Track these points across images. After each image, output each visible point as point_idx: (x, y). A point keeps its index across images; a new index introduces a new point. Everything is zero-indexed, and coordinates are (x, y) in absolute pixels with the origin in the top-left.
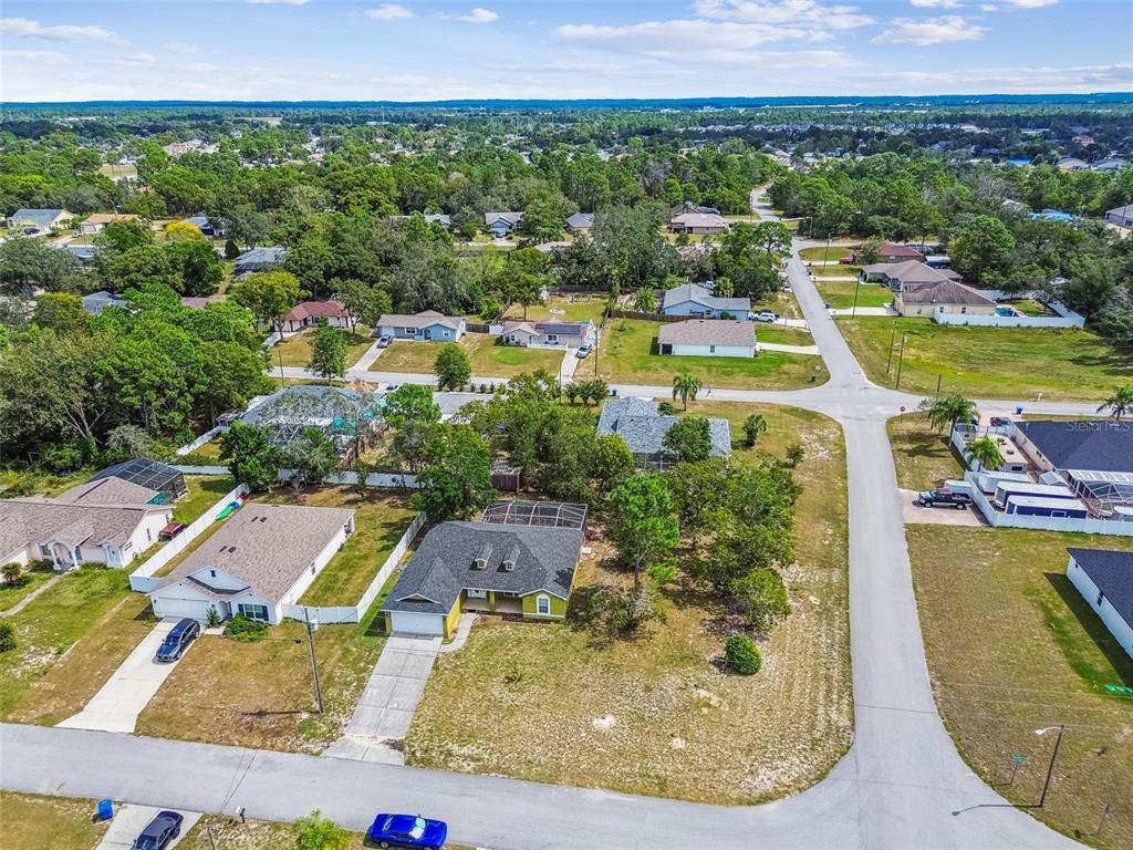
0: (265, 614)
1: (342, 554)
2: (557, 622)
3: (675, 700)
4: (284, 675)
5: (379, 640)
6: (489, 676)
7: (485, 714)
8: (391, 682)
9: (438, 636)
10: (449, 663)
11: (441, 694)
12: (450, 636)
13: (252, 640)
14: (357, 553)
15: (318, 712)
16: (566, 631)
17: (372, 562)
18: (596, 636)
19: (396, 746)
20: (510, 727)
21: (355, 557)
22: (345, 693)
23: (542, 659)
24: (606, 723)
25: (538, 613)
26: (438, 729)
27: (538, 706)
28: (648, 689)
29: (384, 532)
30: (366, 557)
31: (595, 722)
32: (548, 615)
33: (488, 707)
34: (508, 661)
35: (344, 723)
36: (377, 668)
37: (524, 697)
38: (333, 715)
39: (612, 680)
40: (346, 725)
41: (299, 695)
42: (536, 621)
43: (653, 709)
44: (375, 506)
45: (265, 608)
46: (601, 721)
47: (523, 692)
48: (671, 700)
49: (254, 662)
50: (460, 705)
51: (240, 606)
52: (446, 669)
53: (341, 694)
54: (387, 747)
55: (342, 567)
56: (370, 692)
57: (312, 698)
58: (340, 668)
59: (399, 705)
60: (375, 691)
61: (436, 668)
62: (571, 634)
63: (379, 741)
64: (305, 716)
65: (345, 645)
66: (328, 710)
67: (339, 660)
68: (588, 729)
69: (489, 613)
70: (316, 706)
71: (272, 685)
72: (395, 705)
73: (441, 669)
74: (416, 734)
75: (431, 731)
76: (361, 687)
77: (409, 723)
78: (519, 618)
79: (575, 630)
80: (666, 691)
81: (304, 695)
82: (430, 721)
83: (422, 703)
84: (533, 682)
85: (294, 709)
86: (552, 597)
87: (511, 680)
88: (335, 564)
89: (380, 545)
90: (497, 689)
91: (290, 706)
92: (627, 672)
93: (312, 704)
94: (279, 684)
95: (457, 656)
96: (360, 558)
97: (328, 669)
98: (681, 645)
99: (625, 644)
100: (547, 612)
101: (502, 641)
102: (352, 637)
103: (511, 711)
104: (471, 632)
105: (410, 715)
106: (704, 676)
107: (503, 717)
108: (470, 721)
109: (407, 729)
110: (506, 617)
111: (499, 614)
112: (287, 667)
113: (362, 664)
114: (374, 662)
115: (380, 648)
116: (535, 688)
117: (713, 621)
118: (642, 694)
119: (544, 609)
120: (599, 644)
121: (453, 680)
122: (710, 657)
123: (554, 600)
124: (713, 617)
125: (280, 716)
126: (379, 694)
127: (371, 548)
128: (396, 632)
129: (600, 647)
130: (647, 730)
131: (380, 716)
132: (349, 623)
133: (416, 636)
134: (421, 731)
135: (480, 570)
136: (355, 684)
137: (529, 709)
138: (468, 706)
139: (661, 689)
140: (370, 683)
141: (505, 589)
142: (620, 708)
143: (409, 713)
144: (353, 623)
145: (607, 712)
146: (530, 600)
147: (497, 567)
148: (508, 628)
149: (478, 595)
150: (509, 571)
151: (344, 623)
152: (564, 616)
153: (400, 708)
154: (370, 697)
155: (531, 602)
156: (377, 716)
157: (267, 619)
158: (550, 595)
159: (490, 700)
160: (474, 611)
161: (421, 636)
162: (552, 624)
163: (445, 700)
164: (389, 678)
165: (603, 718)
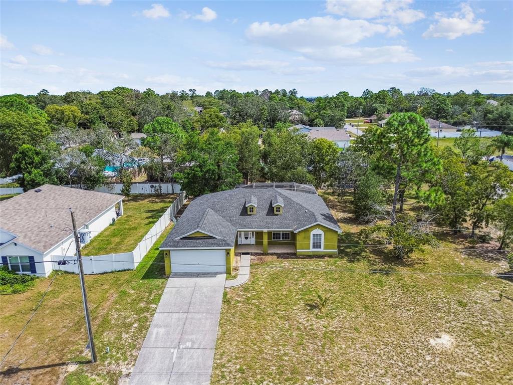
0: (31, 265)
1: (113, 227)
2: (330, 256)
3: (499, 312)
4: (48, 323)
5: (158, 282)
6: (288, 304)
7: (301, 344)
8: (179, 319)
9: (221, 273)
10: (239, 296)
11: (241, 327)
12: (233, 273)
13: (14, 292)
14: (127, 227)
15: (89, 362)
16: (343, 262)
17: (142, 231)
20: (337, 357)
21: (125, 229)
22: (124, 336)
23: (335, 286)
24: (446, 341)
25: (312, 250)
26: (250, 368)
27: (357, 330)
28: (462, 304)
29: (149, 214)
30: (135, 228)
31: (432, 342)
32: (322, 250)
33: (301, 337)
34: (301, 290)
35: (125, 371)
36: (161, 307)
37: (336, 323)
38: (110, 364)
39: (419, 299)
40: (128, 375)
41: (65, 344)
42: (310, 257)
43: (484, 323)
44: (139, 203)
45: (31, 258)
46: (438, 340)
47: (332, 318)
48: (495, 312)
49: (13, 313)
50: (267, 337)
51: (4, 257)
52: (238, 302)
53: (119, 338)
55: (114, 235)
56: (155, 332)
57: (82, 345)
58: (117, 310)
59: (193, 342)
60: (162, 331)
61: (226, 301)
62: (348, 265)
64: (72, 368)
65: (121, 289)
66: (104, 358)
67: (115, 303)
68: (430, 350)
69: (262, 254)
70: (87, 354)
71: (31, 334)
72: (189, 344)
73: (233, 302)
74: (223, 377)
75: (241, 371)
76: (144, 327)
77: (210, 363)
78: (294, 255)
79: (351, 261)
80: (483, 305)
81: (73, 343)
82: (237, 358)
83: (221, 339)
84: (337, 307)
85: (57, 361)
86: (327, 230)
87: (313, 307)
88: (107, 233)
89: (147, 221)
90: (303, 318)
91: (53, 358)
92: (429, 290)
93: (81, 352)
94: (40, 333)
95: (246, 289)
96: (130, 229)
97: (102, 312)
99: (405, 269)
100: (320, 247)
101: (287, 273)
102: (128, 282)
103: (330, 338)
104: (252, 269)
105: (210, 354)
107: (323, 346)
108: (286, 354)
109: (210, 371)
110: (279, 256)
111: (272, 254)
112: (53, 314)
113: (142, 305)
114: (157, 301)
115: (161, 288)
116: (343, 312)
117: (466, 249)
118: (460, 309)
119: (317, 245)
120: (382, 270)
121: (249, 312)
122: (493, 273)
123: (330, 235)
125: (38, 372)
126: (167, 333)
127: (139, 224)
128: (177, 273)
129: (384, 272)
130: (495, 344)
131: (171, 359)
132: (125, 270)
133: (198, 275)
134: (230, 372)
135: (250, 215)
136: (136, 325)
137: (348, 335)
138: (276, 337)
139: (476, 303)
140: (154, 322)
141: (279, 228)
142: (448, 325)
143: (208, 352)
144: (128, 270)
145: (437, 330)
146: (303, 236)
147: (265, 212)
148: (287, 263)
149: (248, 242)
150: (277, 215)
151: (119, 271)
152: (336, 251)
153: (196, 346)
154: (156, 338)
155: (305, 238)
156: (168, 360)
157: (34, 271)
158: (324, 229)
159: (299, 329)
160: (248, 254)
161: (203, 274)
162: (326, 258)
163: (248, 334)
164: (176, 316)
165: (438, 337)
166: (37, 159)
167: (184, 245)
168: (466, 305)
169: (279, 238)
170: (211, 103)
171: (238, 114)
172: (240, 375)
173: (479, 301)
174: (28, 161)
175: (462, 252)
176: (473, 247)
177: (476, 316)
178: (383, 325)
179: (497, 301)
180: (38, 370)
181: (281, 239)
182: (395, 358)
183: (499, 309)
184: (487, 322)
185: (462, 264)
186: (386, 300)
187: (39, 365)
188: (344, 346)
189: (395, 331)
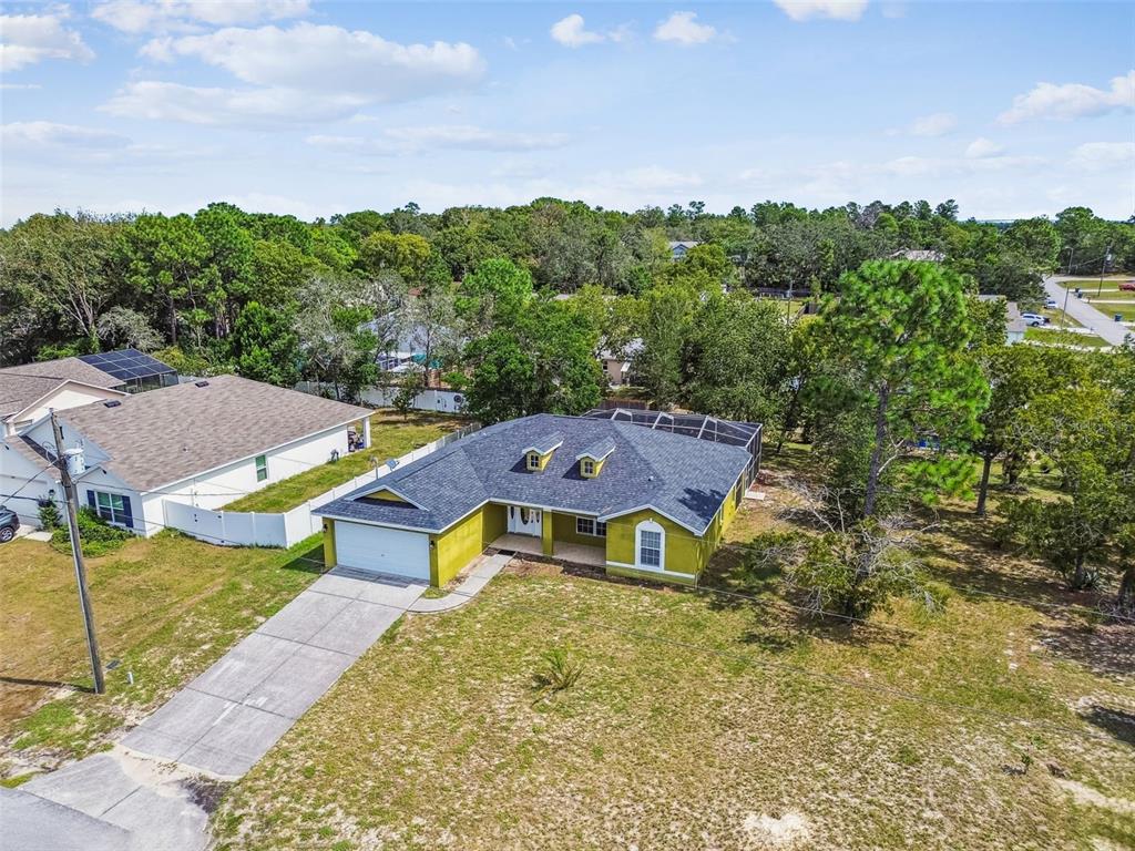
0: (126, 516)
1: (331, 468)
2: (679, 588)
3: (994, 799)
5: (304, 578)
6: (498, 668)
7: (459, 752)
8: (281, 653)
9: (421, 582)
10: (421, 632)
11: (375, 691)
12: (443, 587)
13: (86, 553)
14: (357, 470)
16: (695, 607)
18: (766, 624)
19: (206, 795)
20: (510, 796)
21: (350, 474)
22: (175, 661)
23: (629, 652)
24: (784, 829)
25: (638, 565)
26: (329, 771)
27: (598, 754)
28: (906, 756)
31: (750, 822)
32: (660, 570)
33: (471, 737)
34: (551, 644)
35: (131, 719)
36: (269, 625)
37: (567, 727)
38: (119, 702)
39: (802, 720)
40: (130, 728)
42: (632, 581)
43: (928, 814)
44: (420, 428)
45: (126, 499)
46: (767, 822)
47: (566, 716)
48: (983, 798)
50: (407, 723)
51: (90, 494)
52: (409, 643)
53: (165, 662)
54: (186, 794)
55: (316, 481)
56: (227, 666)
58: (199, 613)
59: (271, 699)
60: (238, 666)
61: (389, 637)
62: (705, 612)
63: (178, 775)
64: (63, 694)
65: (236, 579)
66: (117, 690)
67: (206, 601)
68: (730, 839)
69: (539, 559)
72: (261, 701)
73: (399, 641)
74: (270, 775)
75: (309, 772)
76: (214, 654)
77: (269, 744)
78: (600, 573)
79: (717, 608)
80: (963, 770)
82: (321, 747)
83: (322, 705)
84: (596, 697)
85: (52, 678)
86: (671, 527)
87: (544, 685)
88: (311, 476)
90: (506, 700)
91: (52, 671)
92: (848, 706)
95: (444, 622)
98: (988, 665)
99: (836, 647)
100: (657, 563)
101: (548, 608)
102: (259, 568)
103: (525, 756)
104: (491, 584)
105: (283, 726)
106: (1074, 747)
107: (500, 767)
108: (415, 764)
109: (257, 758)
110: (570, 568)
111: (558, 563)
113: (245, 613)
115: (298, 590)
116: (600, 710)
117: (1065, 632)
118: (891, 767)
119: (650, 557)
120: (770, 640)
121: (413, 666)
123: (677, 535)
124: (1061, 624)
125: (17, 687)
126: (243, 673)
128: (342, 568)
129: (776, 645)
131: (213, 720)
132: (270, 547)
133: (378, 578)
134: (287, 770)
135: (531, 472)
136: (206, 647)
137: (571, 758)
138: (424, 726)
139: (948, 763)
140: (239, 648)
141: (574, 507)
142: (824, 795)
143: (282, 722)
144: (276, 547)
145: (786, 800)
146: (621, 532)
147: (564, 470)
148: (571, 586)
149: (527, 529)
150: (586, 479)
151: (262, 547)
152: (693, 577)
153: (270, 708)
154: (219, 677)
155: (623, 536)
156: (209, 718)
157: (130, 524)
158: (665, 523)
159: (481, 721)
160: (510, 553)
161: (387, 578)
162: (667, 592)
163: (378, 706)
164: (282, 644)
165: (775, 816)
166: (265, 330)
167: (356, 513)
168: (917, 760)
169: (591, 532)
170: (725, 233)
171: (765, 257)
172: (301, 778)
173: (958, 761)
174: (252, 331)
175: (1044, 637)
176: (1090, 631)
177: (920, 795)
178: (664, 756)
179: (1013, 772)
180: (19, 685)
181: (595, 535)
182: (631, 833)
183: (1002, 792)
184: (939, 815)
185: (1013, 666)
186: (719, 704)
187: (26, 678)
188: (542, 779)
189: (680, 778)
